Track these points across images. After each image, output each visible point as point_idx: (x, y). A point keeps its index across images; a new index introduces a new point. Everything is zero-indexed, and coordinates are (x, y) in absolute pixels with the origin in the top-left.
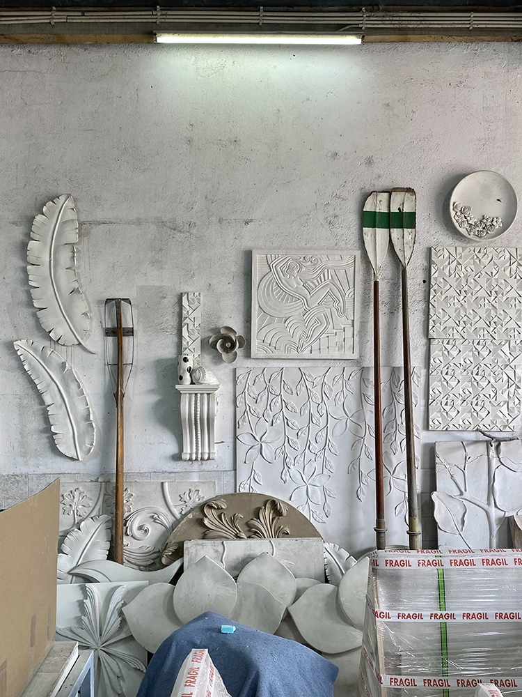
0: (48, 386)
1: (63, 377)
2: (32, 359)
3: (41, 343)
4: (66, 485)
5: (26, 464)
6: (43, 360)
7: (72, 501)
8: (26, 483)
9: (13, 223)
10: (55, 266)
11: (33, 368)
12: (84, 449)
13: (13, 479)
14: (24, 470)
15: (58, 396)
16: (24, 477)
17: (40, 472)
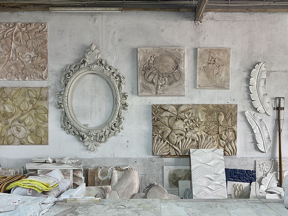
0: (255, 127)
1: (260, 124)
2: (250, 118)
3: (253, 112)
4: (260, 161)
5: (246, 154)
6: (254, 118)
7: (263, 167)
8: (247, 160)
9: (244, 71)
10: (259, 86)
11: (250, 121)
12: (267, 148)
13: (242, 159)
14: (246, 156)
15: (259, 130)
16: (246, 158)
17: (251, 157)
